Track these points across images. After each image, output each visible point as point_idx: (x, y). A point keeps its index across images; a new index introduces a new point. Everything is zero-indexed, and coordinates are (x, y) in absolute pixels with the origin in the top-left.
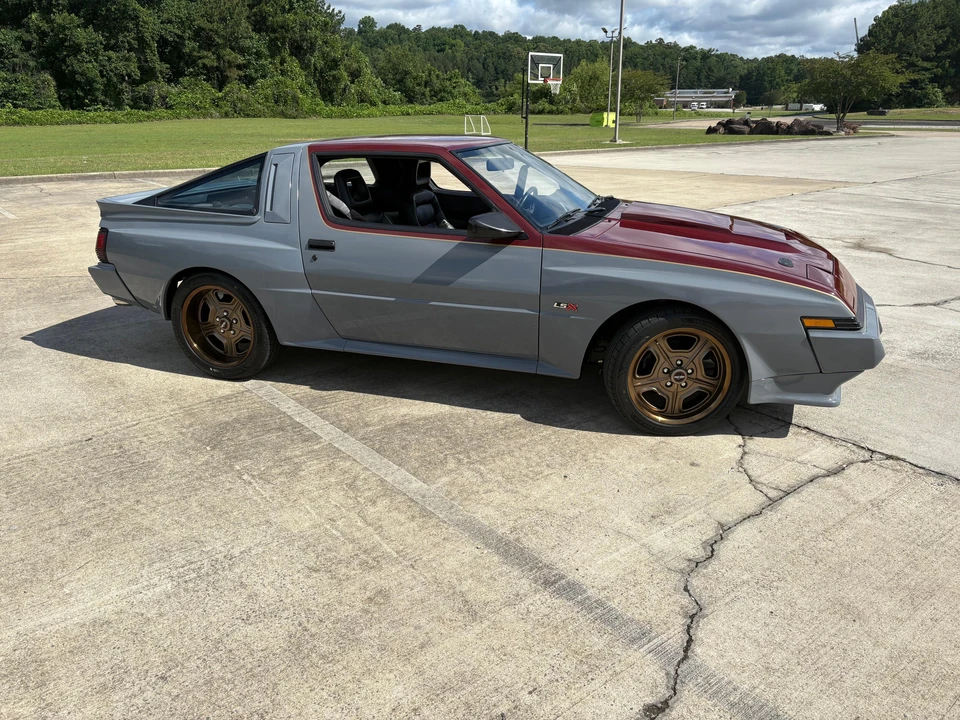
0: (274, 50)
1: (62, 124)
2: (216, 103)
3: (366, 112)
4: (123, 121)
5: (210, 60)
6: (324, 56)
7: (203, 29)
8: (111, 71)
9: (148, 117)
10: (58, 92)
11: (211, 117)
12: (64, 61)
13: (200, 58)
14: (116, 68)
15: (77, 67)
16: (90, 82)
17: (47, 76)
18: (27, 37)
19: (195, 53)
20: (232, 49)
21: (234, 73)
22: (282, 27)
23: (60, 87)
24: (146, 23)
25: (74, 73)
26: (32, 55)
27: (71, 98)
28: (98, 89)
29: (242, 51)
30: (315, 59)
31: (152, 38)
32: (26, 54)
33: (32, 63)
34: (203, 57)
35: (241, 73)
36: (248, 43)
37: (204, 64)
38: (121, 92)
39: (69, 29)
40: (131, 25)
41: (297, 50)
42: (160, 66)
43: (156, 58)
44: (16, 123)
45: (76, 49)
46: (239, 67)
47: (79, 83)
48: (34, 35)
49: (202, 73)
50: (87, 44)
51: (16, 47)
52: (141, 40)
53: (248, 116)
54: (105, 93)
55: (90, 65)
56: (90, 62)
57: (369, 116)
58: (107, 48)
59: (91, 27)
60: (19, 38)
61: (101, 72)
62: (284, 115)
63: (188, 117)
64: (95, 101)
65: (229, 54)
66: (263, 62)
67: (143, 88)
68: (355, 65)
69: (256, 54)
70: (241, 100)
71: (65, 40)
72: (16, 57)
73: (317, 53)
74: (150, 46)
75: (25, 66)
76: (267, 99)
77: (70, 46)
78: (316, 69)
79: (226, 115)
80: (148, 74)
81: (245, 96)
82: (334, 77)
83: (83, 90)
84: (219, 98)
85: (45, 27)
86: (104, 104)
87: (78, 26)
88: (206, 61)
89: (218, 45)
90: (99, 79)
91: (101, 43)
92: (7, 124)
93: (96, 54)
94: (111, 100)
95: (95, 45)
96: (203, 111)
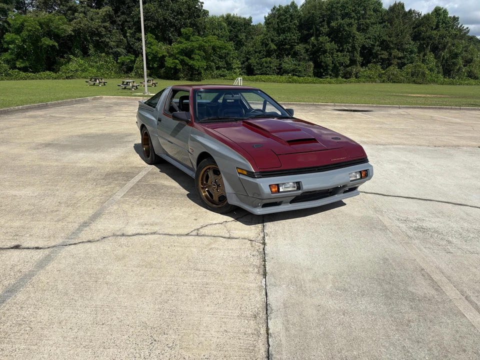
0: (421, 49)
1: (308, 83)
2: (380, 76)
4: (333, 83)
5: (385, 55)
6: (450, 52)
7: (386, 41)
8: (337, 61)
9: (345, 82)
10: (313, 70)
11: (376, 82)
12: (319, 57)
13: (380, 54)
14: (339, 60)
15: (323, 60)
16: (327, 66)
17: (311, 63)
18: (308, 47)
19: (379, 53)
20: (398, 50)
21: (395, 61)
22: (428, 38)
23: (315, 68)
24: (357, 39)
25: (321, 62)
26: (308, 54)
27: (318, 73)
28: (330, 69)
29: (403, 50)
30: (445, 54)
31: (359, 46)
32: (306, 54)
33: (307, 58)
34: (382, 54)
35: (399, 61)
36: (407, 46)
37: (381, 57)
38: (340, 70)
39: (324, 43)
40: (351, 41)
41: (435, 49)
42: (359, 59)
43: (358, 55)
44: (290, 82)
45: (325, 52)
46: (400, 58)
47: (323, 66)
48: (311, 46)
49: (380, 62)
50: (330, 49)
51: (303, 51)
52: (354, 48)
53: (394, 82)
54: (332, 71)
55: (329, 59)
56: (329, 57)
57: (467, 84)
58: (337, 51)
59: (333, 42)
60: (305, 48)
61: (333, 61)
62: (415, 82)
63: (364, 82)
64: (327, 74)
65: (395, 52)
66: (413, 55)
67: (349, 69)
68: (470, 56)
69: (410, 51)
70: (393, 74)
71: (321, 48)
72: (301, 55)
73: (446, 50)
74: (356, 50)
75: (304, 59)
76: (407, 74)
77: (323, 50)
78: (444, 58)
79: (383, 82)
80: (353, 62)
81: (395, 72)
82: (453, 63)
83: (323, 69)
84: (382, 74)
85: (315, 42)
86: (331, 75)
87: (328, 42)
88: (383, 56)
89: (391, 48)
90: (331, 65)
91: (336, 49)
92: (287, 82)
93: (332, 54)
94: (334, 73)
95: (333, 50)
96: (372, 79)
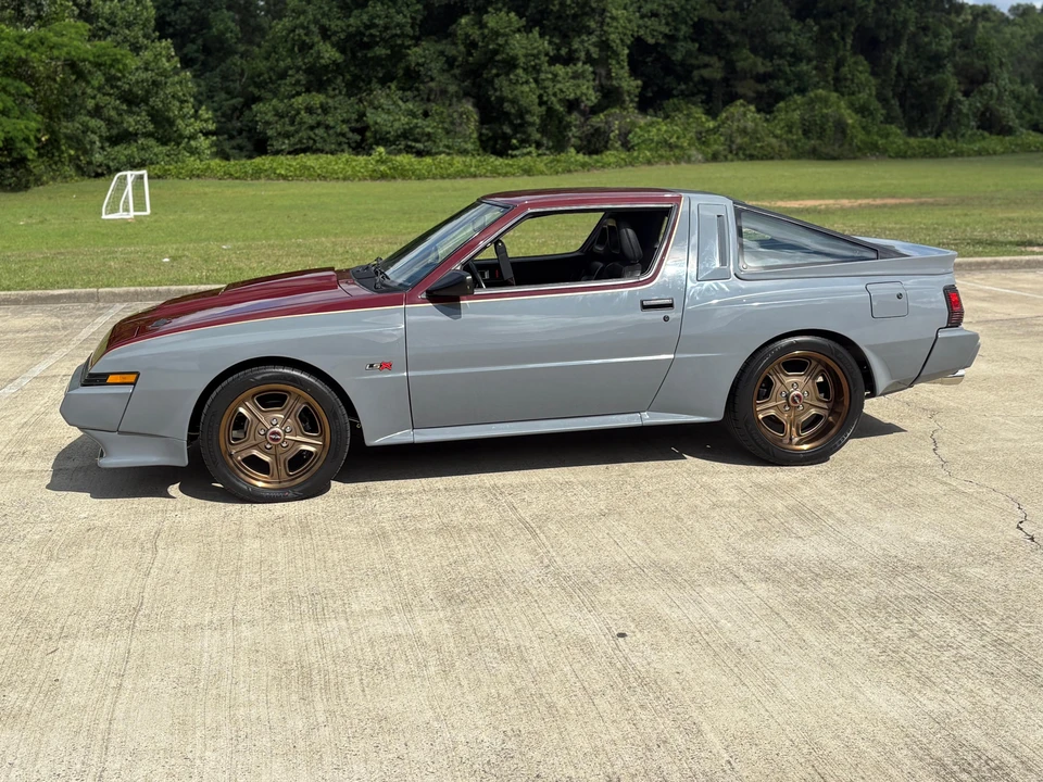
0: (824, 39)
1: (449, 176)
2: (702, 139)
3: (976, 147)
5: (714, 70)
6: (917, 49)
7: (712, 22)
8: (555, 95)
9: (583, 165)
10: (479, 130)
11: (689, 160)
12: (491, 82)
13: (699, 67)
14: (561, 91)
15: (507, 93)
16: (522, 113)
17: (468, 106)
18: (451, 51)
19: (694, 62)
20: (754, 50)
21: (747, 87)
22: (844, 8)
23: (483, 121)
24: (613, 18)
25: (501, 100)
26: (454, 76)
27: (495, 138)
28: (533, 124)
29: (770, 52)
30: (899, 56)
31: (622, 40)
32: (446, 75)
33: (452, 88)
34: (706, 66)
35: (763, 88)
36: (779, 38)
37: (702, 77)
38: (568, 126)
39: (504, 35)
40: (593, 24)
41: (871, 45)
42: (630, 84)
43: (625, 72)
44: (383, 176)
45: (511, 64)
46: (762, 78)
47: (507, 114)
48: (462, 48)
49: (699, 92)
50: (526, 56)
51: (436, 67)
52: (604, 45)
53: (751, 157)
54: (543, 130)
55: (526, 88)
56: (527, 82)
57: (979, 153)
58: (553, 61)
59: (536, 31)
60: (442, 53)
61: (540, 97)
62: (816, 155)
63: (649, 163)
64: (525, 142)
65: (747, 60)
66: (804, 67)
67: (598, 120)
68: (979, 64)
69: (793, 55)
70: (744, 132)
71: (496, 52)
72: (432, 79)
73: (904, 48)
74: (616, 54)
75: (444, 92)
76: (790, 128)
77: (503, 61)
78: (900, 74)
79: (715, 158)
80: (610, 96)
81: (750, 125)
82: (931, 85)
83: (511, 124)
84: (709, 131)
85: (475, 33)
86: (539, 145)
87: (519, 30)
88: (706, 73)
89: (730, 46)
90: (537, 109)
91: (547, 54)
92: (372, 178)
93: (537, 69)
94: (549, 139)
95: (536, 56)
96: (677, 152)
